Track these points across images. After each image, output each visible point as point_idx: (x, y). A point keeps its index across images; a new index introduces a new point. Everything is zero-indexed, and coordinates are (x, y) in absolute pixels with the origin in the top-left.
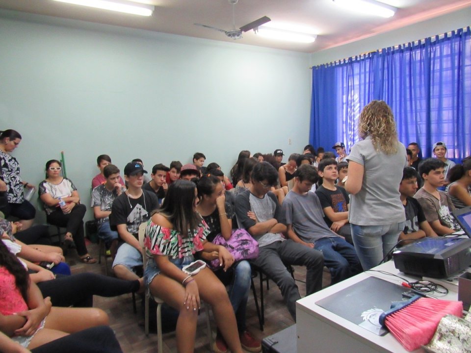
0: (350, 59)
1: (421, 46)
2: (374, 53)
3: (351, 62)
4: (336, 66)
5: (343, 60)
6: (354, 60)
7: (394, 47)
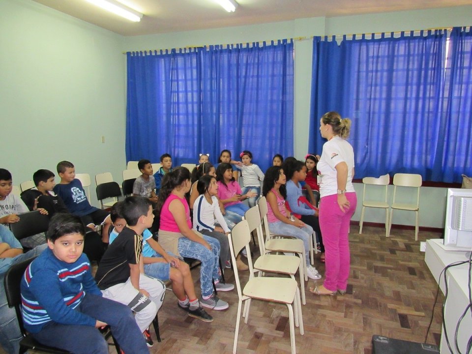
0: (174, 50)
1: (248, 50)
2: (200, 49)
3: (174, 54)
4: (156, 56)
5: (165, 50)
6: (178, 52)
7: (221, 46)
